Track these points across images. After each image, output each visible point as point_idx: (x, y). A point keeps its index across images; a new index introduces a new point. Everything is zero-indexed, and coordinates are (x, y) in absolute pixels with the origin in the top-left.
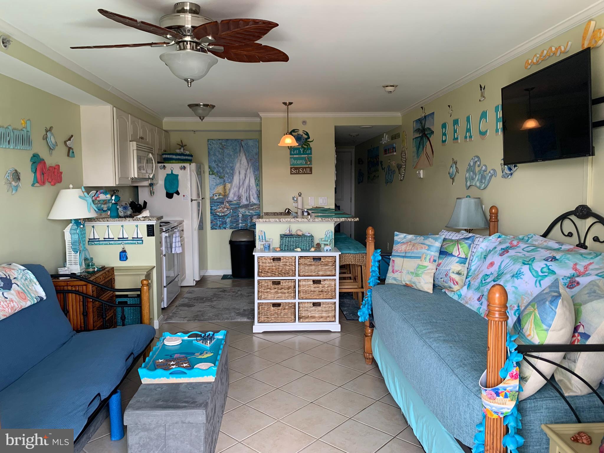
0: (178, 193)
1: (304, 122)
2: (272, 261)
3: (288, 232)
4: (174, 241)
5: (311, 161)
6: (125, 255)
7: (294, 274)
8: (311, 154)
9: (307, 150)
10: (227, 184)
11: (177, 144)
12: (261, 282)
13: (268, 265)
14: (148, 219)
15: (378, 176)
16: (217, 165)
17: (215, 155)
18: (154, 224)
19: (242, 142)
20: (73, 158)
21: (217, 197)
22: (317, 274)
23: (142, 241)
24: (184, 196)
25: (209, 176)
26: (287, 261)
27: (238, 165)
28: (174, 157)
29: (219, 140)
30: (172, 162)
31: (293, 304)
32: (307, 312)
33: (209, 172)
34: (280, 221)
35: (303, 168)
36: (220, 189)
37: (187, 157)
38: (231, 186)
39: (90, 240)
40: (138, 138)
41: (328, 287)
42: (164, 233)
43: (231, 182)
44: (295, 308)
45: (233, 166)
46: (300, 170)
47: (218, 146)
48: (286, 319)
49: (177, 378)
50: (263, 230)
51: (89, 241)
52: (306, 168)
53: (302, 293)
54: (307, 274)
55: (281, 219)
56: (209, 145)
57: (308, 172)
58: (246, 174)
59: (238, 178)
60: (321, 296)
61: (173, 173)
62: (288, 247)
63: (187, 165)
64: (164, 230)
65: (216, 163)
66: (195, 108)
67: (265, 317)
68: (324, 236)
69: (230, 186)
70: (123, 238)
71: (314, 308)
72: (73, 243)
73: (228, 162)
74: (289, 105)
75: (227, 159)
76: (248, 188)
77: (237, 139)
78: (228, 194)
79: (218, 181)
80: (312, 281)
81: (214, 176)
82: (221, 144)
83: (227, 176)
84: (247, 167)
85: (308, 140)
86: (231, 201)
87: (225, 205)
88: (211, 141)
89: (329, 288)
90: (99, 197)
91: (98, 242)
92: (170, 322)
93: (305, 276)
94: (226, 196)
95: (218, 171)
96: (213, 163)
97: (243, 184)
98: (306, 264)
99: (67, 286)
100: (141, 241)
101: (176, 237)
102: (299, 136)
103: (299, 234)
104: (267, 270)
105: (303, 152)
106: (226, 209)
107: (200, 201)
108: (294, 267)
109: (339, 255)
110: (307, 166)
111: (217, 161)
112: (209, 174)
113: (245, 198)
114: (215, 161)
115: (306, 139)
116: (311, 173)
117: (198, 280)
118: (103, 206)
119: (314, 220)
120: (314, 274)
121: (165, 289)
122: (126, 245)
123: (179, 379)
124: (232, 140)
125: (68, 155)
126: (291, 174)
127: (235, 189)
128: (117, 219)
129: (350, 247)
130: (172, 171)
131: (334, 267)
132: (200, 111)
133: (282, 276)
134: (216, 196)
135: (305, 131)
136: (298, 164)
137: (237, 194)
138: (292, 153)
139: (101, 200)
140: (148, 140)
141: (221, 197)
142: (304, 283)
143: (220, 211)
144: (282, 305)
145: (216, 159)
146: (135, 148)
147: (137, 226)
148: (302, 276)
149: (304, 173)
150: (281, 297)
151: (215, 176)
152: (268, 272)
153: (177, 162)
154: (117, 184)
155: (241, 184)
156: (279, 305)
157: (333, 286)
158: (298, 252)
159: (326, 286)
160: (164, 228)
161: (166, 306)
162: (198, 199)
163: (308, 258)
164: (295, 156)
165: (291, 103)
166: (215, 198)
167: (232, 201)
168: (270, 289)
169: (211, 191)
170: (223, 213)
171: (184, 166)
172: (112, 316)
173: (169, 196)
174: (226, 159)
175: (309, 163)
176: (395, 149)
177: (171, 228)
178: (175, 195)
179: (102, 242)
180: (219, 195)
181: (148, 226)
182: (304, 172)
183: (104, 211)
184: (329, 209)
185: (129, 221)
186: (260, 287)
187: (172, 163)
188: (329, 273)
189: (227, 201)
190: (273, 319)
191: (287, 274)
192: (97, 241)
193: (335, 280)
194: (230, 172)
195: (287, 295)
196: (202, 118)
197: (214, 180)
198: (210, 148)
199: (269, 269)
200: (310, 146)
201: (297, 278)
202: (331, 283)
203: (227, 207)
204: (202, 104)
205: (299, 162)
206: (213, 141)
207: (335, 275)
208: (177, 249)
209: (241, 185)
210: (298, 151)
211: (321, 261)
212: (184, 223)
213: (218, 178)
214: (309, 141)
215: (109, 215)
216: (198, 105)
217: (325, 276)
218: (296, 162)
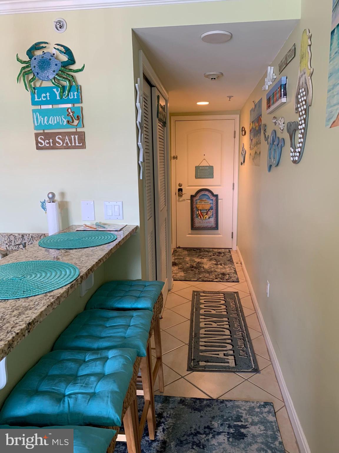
1: (60, 24)
5: (80, 118)
8: (80, 100)
15: (260, 153)
35: (64, 134)
46: (57, 140)
52: (69, 134)
57: (75, 143)
105: (61, 97)
110: (74, 130)
115: (65, 65)
116: (83, 147)
126: (38, 148)
135: (62, 46)
136: (50, 126)
138: (36, 99)
149: (67, 147)
164: (43, 107)
176: (285, 89)
182: (67, 143)
200: (75, 81)
205: (53, 120)
210: (48, 94)
218: (48, 121)
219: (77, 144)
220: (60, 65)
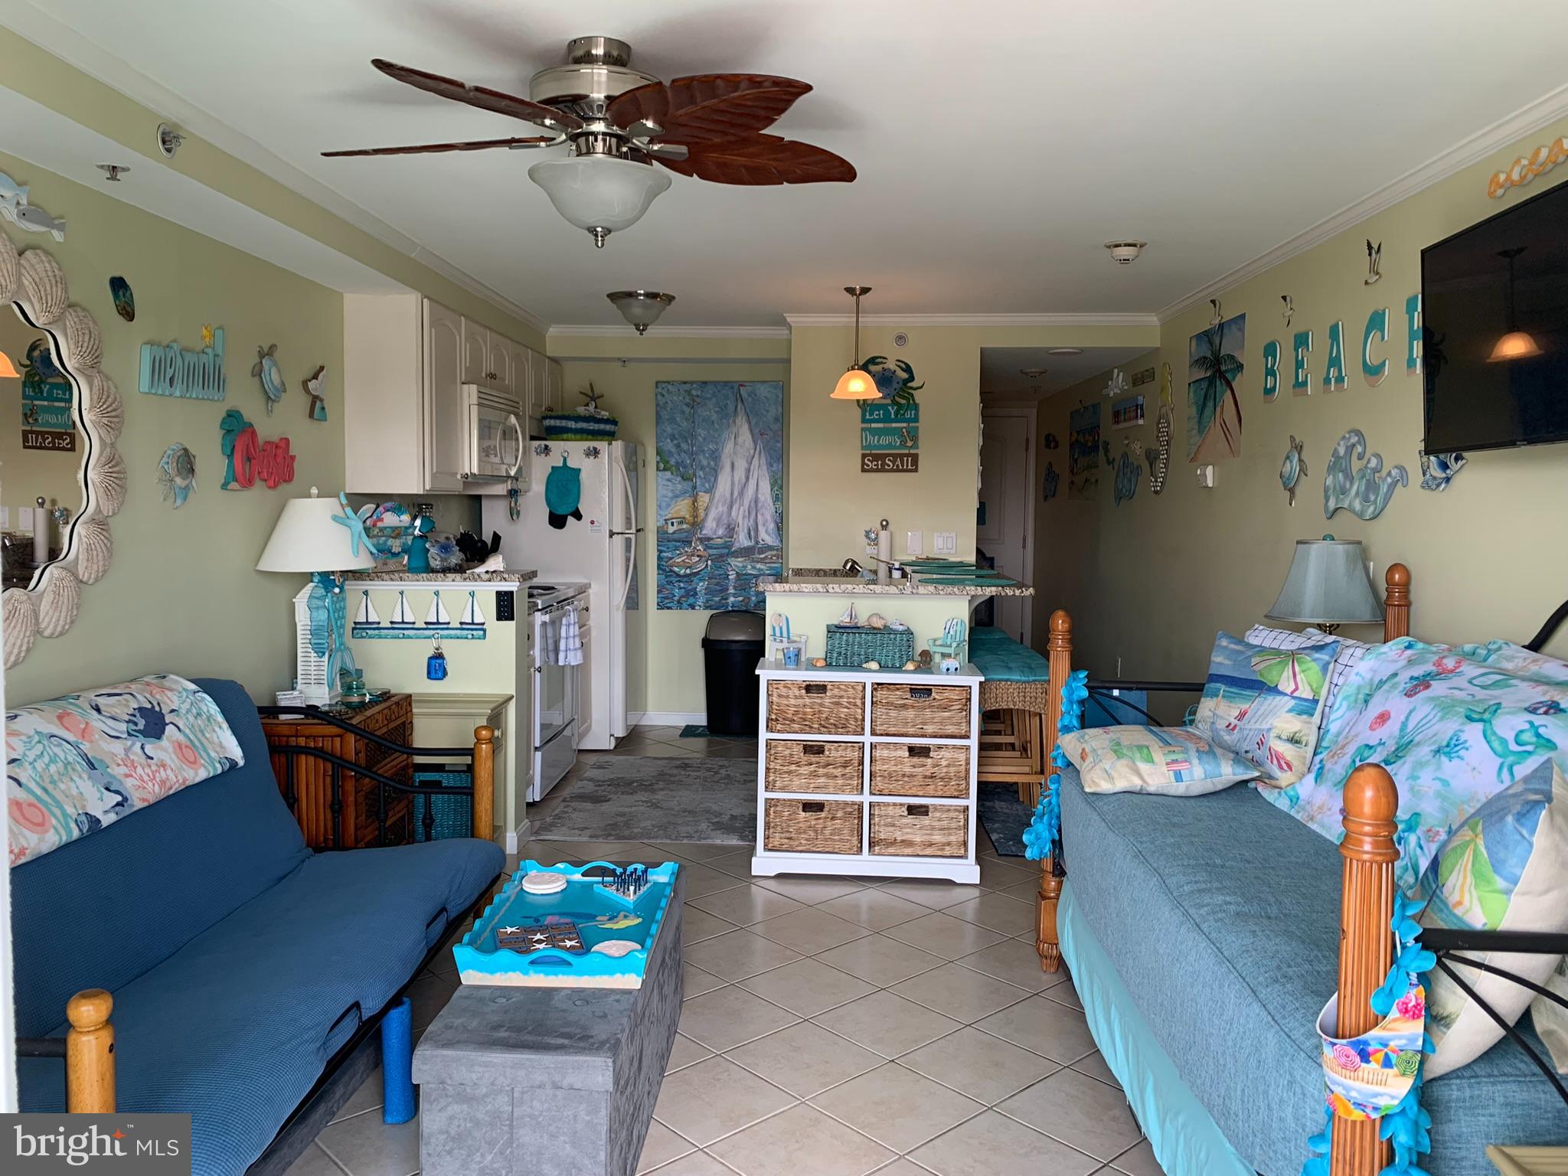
0: (578, 516)
1: (901, 339)
2: (804, 691)
3: (848, 620)
4: (563, 634)
5: (915, 439)
6: (440, 665)
7: (859, 730)
8: (916, 420)
9: (906, 410)
10: (700, 494)
11: (581, 393)
12: (776, 746)
13: (793, 701)
14: (499, 578)
15: (1097, 481)
16: (678, 446)
17: (672, 420)
18: (515, 589)
19: (741, 388)
20: (323, 423)
21: (675, 528)
22: (920, 732)
23: (484, 631)
24: (592, 522)
25: (657, 475)
26: (842, 693)
27: (729, 447)
28: (572, 424)
29: (685, 383)
30: (565, 436)
31: (856, 807)
32: (891, 829)
33: (658, 463)
34: (828, 592)
35: (896, 456)
36: (682, 507)
37: (602, 426)
38: (711, 499)
39: (358, 626)
40: (484, 375)
41: (948, 766)
42: (539, 613)
43: (710, 491)
44: (861, 818)
45: (717, 450)
46: (887, 461)
47: (681, 398)
48: (838, 845)
49: (547, 974)
50: (785, 612)
51: (354, 629)
52: (901, 456)
53: (878, 779)
54: (892, 730)
55: (830, 586)
56: (659, 397)
57: (907, 466)
58: (748, 471)
59: (729, 479)
60: (930, 790)
61: (569, 464)
62: (846, 658)
63: (602, 445)
64: (540, 607)
65: (675, 442)
66: (624, 301)
67: (783, 835)
68: (940, 634)
69: (707, 501)
70: (438, 623)
71: (910, 819)
72: (315, 632)
73: (705, 439)
74: (860, 294)
75: (702, 432)
76: (753, 504)
77: (729, 382)
78: (704, 520)
79: (679, 487)
80: (906, 748)
81: (668, 474)
82: (689, 392)
83: (701, 473)
84: (752, 451)
85: (910, 384)
86: (709, 539)
87: (695, 548)
88: (664, 385)
89: (952, 769)
90: (381, 520)
91: (377, 632)
92: (547, 837)
93: (887, 735)
94: (696, 524)
95: (680, 461)
96: (669, 440)
97: (741, 493)
98: (892, 704)
99: (297, 736)
100: (481, 633)
101: (568, 625)
102: (886, 374)
103: (875, 625)
104: (790, 716)
105: (896, 415)
106: (698, 559)
107: (633, 537)
108: (860, 711)
109: (981, 683)
110: (907, 452)
111: (677, 436)
112: (658, 469)
113: (746, 531)
114: (673, 438)
115: (906, 382)
116: (916, 470)
117: (621, 735)
118: (390, 542)
119: (914, 591)
120: (911, 730)
121: (539, 754)
122: (444, 641)
123: (552, 977)
124: (715, 383)
125: (311, 415)
126: (864, 470)
127: (720, 509)
128: (425, 575)
129: (1010, 665)
130: (565, 459)
131: (964, 713)
132: (637, 310)
133: (830, 733)
134: (672, 524)
135: (903, 362)
136: (881, 447)
137: (725, 522)
138: (868, 417)
139: (386, 528)
140: (507, 382)
141: (685, 526)
142: (885, 753)
143: (681, 562)
144: (826, 809)
145: (676, 432)
146: (474, 400)
147: (472, 594)
148: (882, 735)
149: (898, 470)
150: (826, 787)
151: (672, 474)
152: (793, 721)
153: (578, 436)
154: (428, 487)
155: (736, 494)
156: (817, 807)
157: (963, 763)
158: (870, 671)
159: (944, 763)
160: (539, 602)
161: (537, 799)
162: (627, 531)
163: (898, 689)
164: (873, 425)
165: (865, 291)
166: (671, 529)
167: (712, 539)
168: (798, 764)
169: (661, 512)
170: (689, 567)
171: (595, 449)
172: (404, 816)
173: (557, 521)
174: (699, 431)
175: (910, 444)
176: (1142, 409)
177: (558, 603)
178: (570, 519)
179: (386, 631)
180: (681, 523)
181: (499, 595)
182: (898, 466)
183: (395, 555)
184: (961, 564)
185: (453, 580)
186: (772, 757)
187: (567, 440)
188: (951, 729)
189: (699, 539)
190: (803, 842)
191: (841, 727)
192: (374, 629)
193: (968, 748)
194: (709, 464)
195: (840, 782)
196: (641, 327)
197: (670, 484)
198: (661, 403)
199: (796, 713)
200: (914, 400)
201: (867, 739)
202: (956, 756)
203: (699, 553)
204: (642, 292)
205: (885, 440)
206: (670, 387)
207: (967, 737)
208: (571, 655)
209: (736, 499)
210: (881, 412)
211: (932, 698)
212: (590, 591)
213: (679, 479)
214: (911, 388)
215: (404, 566)
216: (631, 295)
217: (941, 737)
218: (878, 442)
219: (910, 467)
220: (901, 383)
